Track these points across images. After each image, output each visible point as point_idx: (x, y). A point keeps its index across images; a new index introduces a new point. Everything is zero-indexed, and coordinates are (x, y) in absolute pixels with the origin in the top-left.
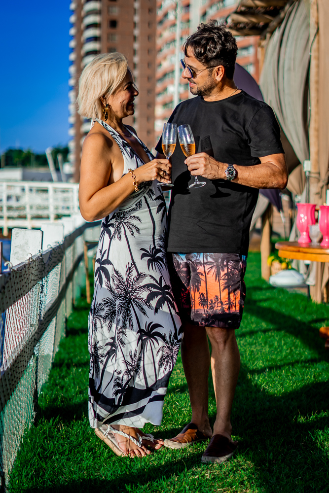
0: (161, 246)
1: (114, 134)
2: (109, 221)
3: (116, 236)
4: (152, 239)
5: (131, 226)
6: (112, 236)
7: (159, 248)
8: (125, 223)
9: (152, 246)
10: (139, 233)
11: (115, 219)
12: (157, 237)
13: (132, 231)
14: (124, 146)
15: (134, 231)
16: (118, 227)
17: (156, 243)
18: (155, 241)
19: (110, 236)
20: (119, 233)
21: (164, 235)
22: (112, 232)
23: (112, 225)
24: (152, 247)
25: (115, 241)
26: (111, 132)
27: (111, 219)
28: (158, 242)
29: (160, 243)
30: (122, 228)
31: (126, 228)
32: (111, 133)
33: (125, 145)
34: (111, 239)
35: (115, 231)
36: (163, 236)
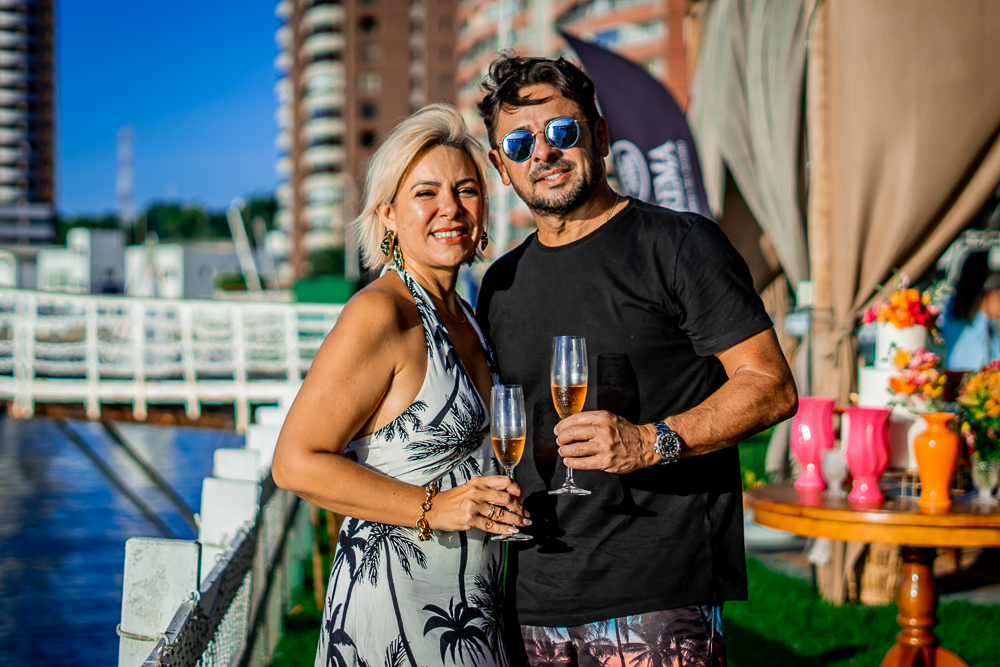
0: (479, 602)
1: (424, 304)
2: (358, 530)
3: (366, 574)
4: (458, 583)
5: (405, 547)
6: (358, 573)
7: (475, 606)
8: (392, 538)
9: (457, 601)
10: (423, 566)
11: (370, 528)
12: (470, 580)
13: (406, 560)
14: (437, 339)
15: (412, 560)
16: (373, 549)
17: (467, 595)
18: (466, 588)
19: (352, 571)
20: (373, 566)
21: (490, 577)
22: (359, 562)
23: (362, 543)
24: (455, 603)
25: (363, 586)
26: (419, 297)
27: (362, 527)
28: (472, 590)
29: (479, 593)
30: (383, 552)
31: (393, 552)
32: (418, 301)
33: (441, 336)
34: (354, 579)
35: (364, 559)
36: (487, 579)
